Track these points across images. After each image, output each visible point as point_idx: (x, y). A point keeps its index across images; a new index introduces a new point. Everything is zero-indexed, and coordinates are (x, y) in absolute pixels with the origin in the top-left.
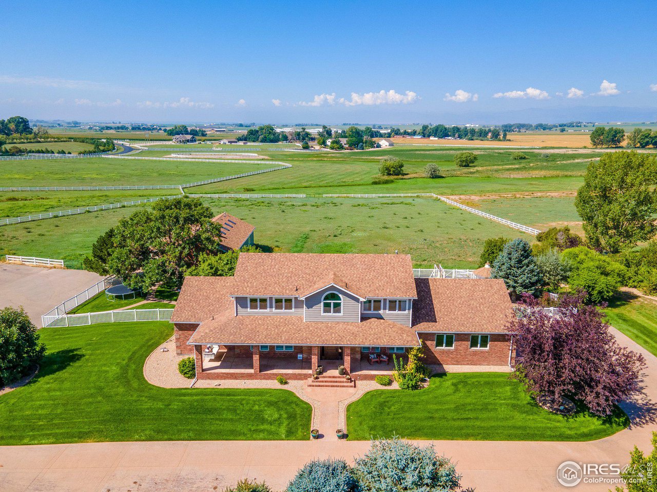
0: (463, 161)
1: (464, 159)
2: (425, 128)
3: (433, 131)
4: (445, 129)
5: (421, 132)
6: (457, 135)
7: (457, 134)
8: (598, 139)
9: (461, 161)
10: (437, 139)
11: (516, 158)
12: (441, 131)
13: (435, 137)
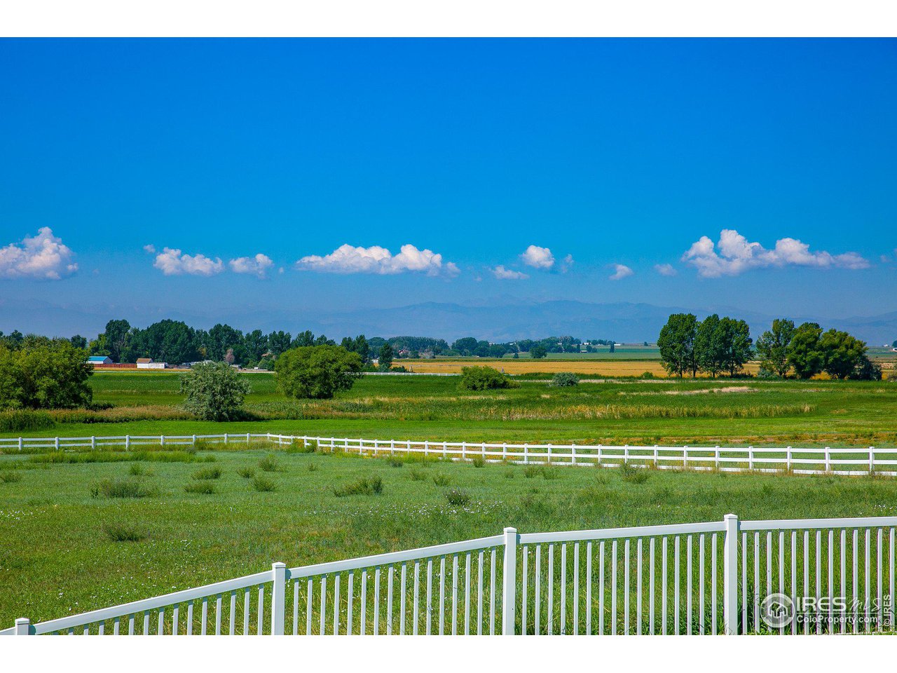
0: (314, 378)
1: (317, 371)
2: (117, 329)
3: (146, 341)
4: (190, 333)
5: (103, 343)
6: (229, 354)
7: (230, 350)
8: (680, 352)
9: (304, 381)
10: (161, 366)
11: (478, 384)
12: (175, 341)
13: (154, 360)
